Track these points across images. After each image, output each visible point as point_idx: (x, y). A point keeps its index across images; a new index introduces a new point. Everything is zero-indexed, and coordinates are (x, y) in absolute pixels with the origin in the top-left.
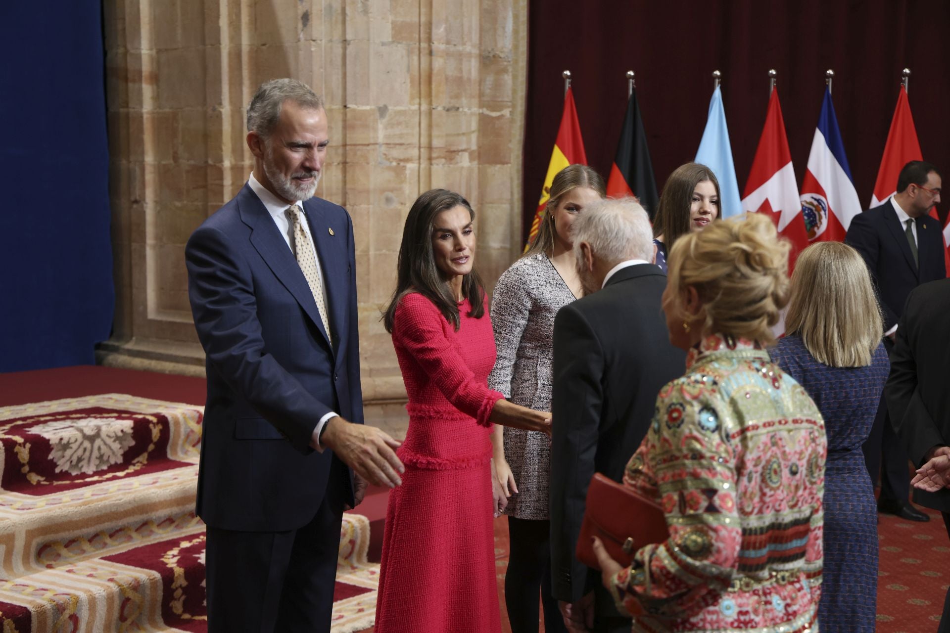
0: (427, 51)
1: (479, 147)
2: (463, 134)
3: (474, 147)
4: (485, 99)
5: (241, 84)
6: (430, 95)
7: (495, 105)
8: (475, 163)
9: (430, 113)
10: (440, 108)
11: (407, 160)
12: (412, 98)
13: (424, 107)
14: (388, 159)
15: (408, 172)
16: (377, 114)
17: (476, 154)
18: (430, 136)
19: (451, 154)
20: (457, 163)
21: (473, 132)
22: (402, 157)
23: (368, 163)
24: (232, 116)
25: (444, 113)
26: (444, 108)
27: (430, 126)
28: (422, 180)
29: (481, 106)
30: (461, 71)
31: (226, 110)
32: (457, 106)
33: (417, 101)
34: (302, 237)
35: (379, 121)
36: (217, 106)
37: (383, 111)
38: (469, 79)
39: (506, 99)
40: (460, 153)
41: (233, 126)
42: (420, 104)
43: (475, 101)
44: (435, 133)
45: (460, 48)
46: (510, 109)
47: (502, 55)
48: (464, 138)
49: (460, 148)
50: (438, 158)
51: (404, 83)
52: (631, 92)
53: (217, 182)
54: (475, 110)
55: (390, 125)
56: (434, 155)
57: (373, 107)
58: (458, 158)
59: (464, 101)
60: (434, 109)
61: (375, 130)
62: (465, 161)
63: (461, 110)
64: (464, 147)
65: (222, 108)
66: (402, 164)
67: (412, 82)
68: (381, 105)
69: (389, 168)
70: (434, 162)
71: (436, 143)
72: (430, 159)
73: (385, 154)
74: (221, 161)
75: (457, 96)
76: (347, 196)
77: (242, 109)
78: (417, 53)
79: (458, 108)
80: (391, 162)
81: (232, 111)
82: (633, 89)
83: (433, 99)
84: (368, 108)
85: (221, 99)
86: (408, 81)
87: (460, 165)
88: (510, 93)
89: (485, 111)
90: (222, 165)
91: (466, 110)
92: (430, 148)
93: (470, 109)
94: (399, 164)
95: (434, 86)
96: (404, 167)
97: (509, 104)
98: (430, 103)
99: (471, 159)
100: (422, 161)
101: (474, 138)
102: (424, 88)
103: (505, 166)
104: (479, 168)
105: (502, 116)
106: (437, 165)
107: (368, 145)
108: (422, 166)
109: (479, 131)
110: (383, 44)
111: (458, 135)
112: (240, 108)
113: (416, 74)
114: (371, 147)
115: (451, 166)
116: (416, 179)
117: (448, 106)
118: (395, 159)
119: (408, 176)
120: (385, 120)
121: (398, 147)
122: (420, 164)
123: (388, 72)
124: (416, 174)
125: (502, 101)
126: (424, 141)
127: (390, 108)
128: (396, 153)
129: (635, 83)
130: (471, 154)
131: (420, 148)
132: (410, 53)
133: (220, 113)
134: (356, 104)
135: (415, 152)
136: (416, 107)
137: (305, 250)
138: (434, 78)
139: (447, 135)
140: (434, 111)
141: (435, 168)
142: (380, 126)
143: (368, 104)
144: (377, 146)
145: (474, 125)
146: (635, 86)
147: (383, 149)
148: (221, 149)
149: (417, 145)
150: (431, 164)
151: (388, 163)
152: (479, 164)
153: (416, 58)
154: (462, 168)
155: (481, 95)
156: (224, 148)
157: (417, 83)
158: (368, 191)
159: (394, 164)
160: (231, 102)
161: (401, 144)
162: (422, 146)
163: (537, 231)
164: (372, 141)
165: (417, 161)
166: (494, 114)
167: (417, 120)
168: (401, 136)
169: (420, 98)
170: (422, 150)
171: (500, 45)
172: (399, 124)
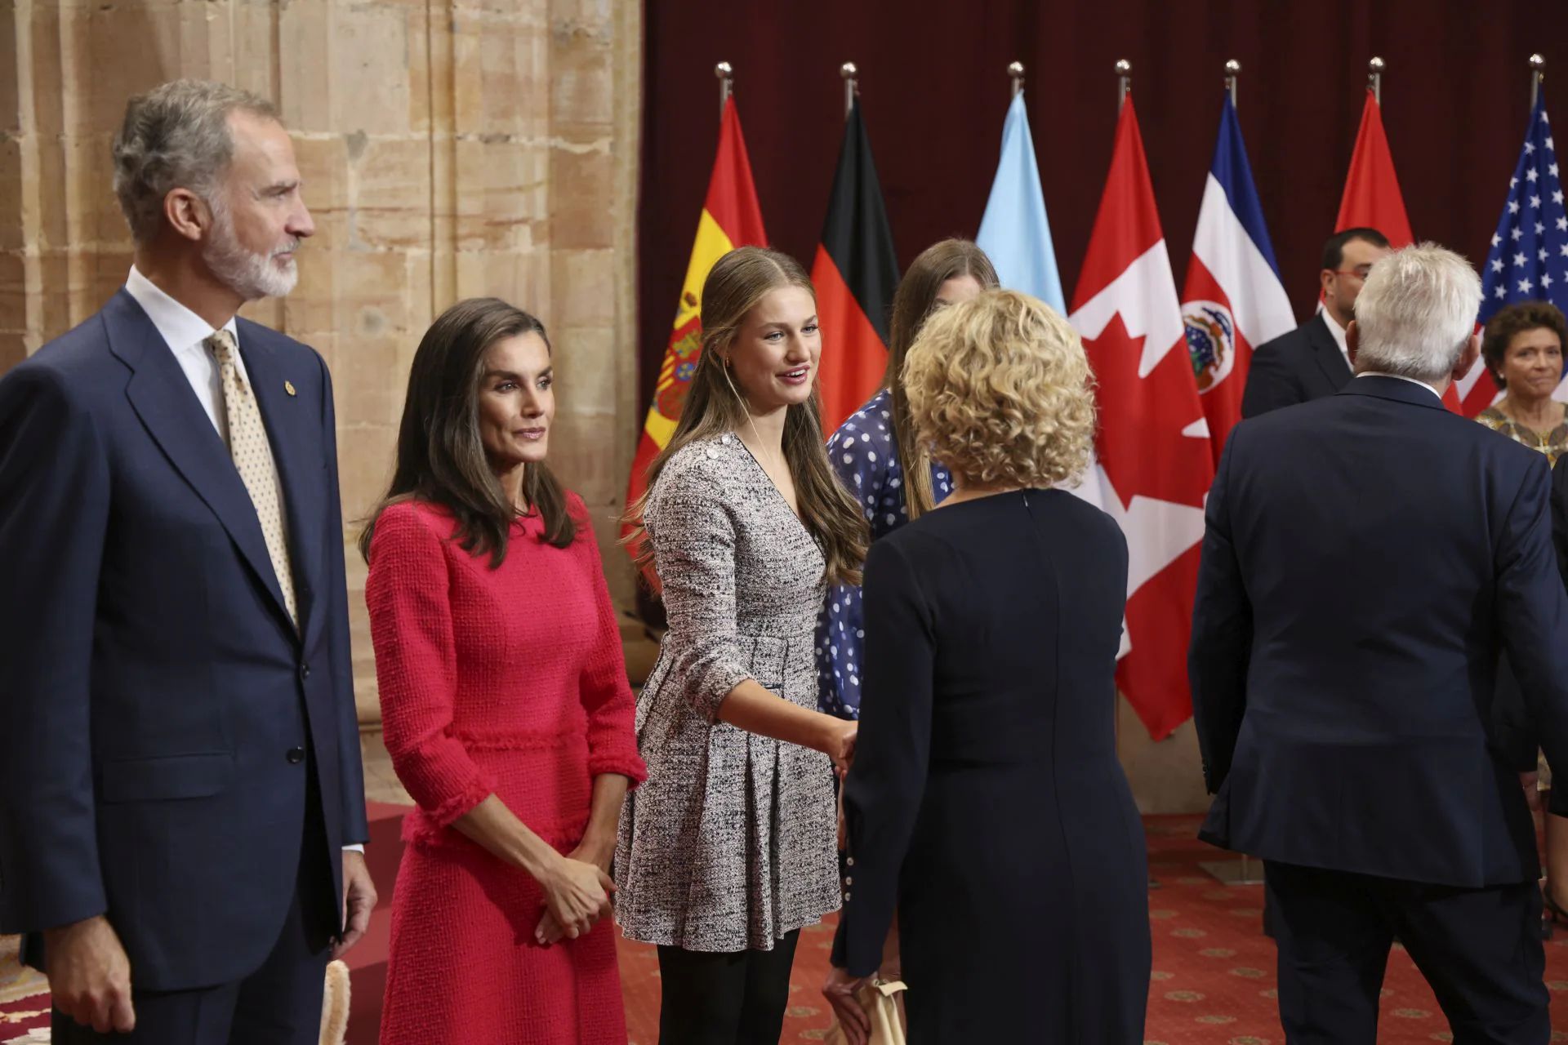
0: (443, 23)
1: (552, 215)
2: (520, 189)
3: (541, 215)
4: (560, 118)
5: (59, 87)
6: (451, 111)
7: (580, 130)
8: (544, 248)
9: (452, 147)
10: (471, 138)
11: (407, 242)
12: (415, 117)
13: (440, 135)
14: (369, 240)
15: (409, 265)
16: (345, 151)
17: (546, 228)
18: (453, 194)
19: (496, 229)
20: (507, 247)
21: (539, 184)
22: (397, 235)
23: (328, 248)
24: (41, 152)
25: (481, 146)
26: (481, 137)
27: (453, 174)
28: (439, 280)
29: (554, 131)
30: (512, 62)
31: (28, 139)
32: (506, 132)
33: (425, 122)
34: (238, 392)
35: (349, 164)
36: (8, 133)
37: (356, 142)
38: (529, 80)
39: (601, 118)
40: (514, 228)
41: (43, 172)
42: (431, 130)
43: (541, 123)
44: (462, 186)
45: (510, 18)
46: (610, 139)
47: (592, 31)
48: (521, 198)
49: (515, 216)
50: (470, 236)
51: (399, 86)
52: (850, 104)
53: (14, 287)
54: (542, 140)
55: (372, 171)
56: (462, 231)
57: (336, 135)
58: (510, 236)
59: (519, 122)
60: (459, 138)
61: (342, 181)
62: (523, 242)
63: (513, 140)
64: (521, 214)
65: (20, 136)
66: (397, 249)
67: (414, 82)
68: (353, 131)
69: (372, 258)
70: (461, 244)
71: (466, 206)
72: (454, 239)
73: (363, 230)
74: (20, 244)
75: (506, 114)
76: (287, 314)
77: (62, 138)
78: (424, 26)
79: (508, 138)
80: (375, 246)
81: (41, 141)
82: (855, 99)
83: (458, 118)
84: (325, 136)
85: (17, 119)
86: (406, 83)
87: (514, 250)
88: (609, 106)
89: (560, 143)
90: (23, 253)
91: (524, 140)
92: (453, 216)
93: (531, 138)
94: (390, 249)
95: (458, 92)
96: (402, 256)
97: (609, 128)
98: (452, 127)
99: (536, 239)
100: (437, 243)
101: (541, 196)
102: (438, 97)
103: (603, 252)
104: (552, 258)
105: (595, 153)
106: (469, 250)
107: (328, 211)
108: (439, 254)
109: (550, 182)
110: (354, 8)
111: (509, 190)
112: (58, 136)
113: (422, 67)
114: (334, 215)
115: (496, 252)
116: (427, 278)
117: (488, 132)
118: (382, 239)
119: (409, 274)
120: (362, 160)
121: (387, 214)
122: (433, 248)
123: (365, 65)
124: (427, 267)
125: (596, 124)
126: (441, 202)
127: (373, 137)
128: (385, 227)
129: (860, 88)
130: (536, 227)
131: (432, 216)
132: (408, 26)
133: (17, 145)
134: (301, 128)
135: (422, 226)
136: (423, 135)
137: (244, 418)
138: (459, 79)
139: (488, 191)
140: (459, 144)
141: (463, 257)
142: (352, 173)
143: (326, 129)
144: (346, 214)
145: (540, 172)
146: (858, 93)
147: (359, 219)
148: (20, 221)
149: (428, 212)
150: (456, 249)
151: (368, 249)
152: (552, 248)
153: (420, 37)
154: (519, 256)
155: (552, 111)
156: (25, 217)
157: (425, 88)
158: (329, 305)
159: (382, 249)
160: (39, 124)
161: (395, 210)
162: (437, 212)
163: (670, 381)
164: (336, 203)
165: (427, 244)
166: (579, 149)
167: (425, 160)
168: (394, 193)
169: (431, 117)
170: (438, 221)
171: (587, 11)
172: (390, 168)
